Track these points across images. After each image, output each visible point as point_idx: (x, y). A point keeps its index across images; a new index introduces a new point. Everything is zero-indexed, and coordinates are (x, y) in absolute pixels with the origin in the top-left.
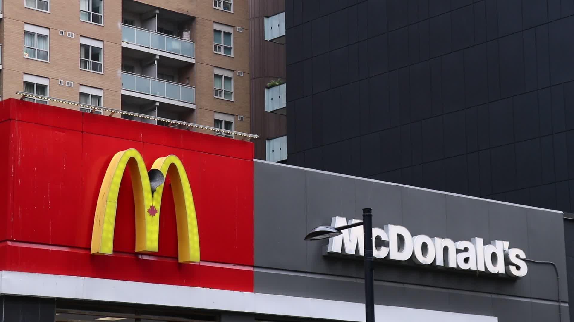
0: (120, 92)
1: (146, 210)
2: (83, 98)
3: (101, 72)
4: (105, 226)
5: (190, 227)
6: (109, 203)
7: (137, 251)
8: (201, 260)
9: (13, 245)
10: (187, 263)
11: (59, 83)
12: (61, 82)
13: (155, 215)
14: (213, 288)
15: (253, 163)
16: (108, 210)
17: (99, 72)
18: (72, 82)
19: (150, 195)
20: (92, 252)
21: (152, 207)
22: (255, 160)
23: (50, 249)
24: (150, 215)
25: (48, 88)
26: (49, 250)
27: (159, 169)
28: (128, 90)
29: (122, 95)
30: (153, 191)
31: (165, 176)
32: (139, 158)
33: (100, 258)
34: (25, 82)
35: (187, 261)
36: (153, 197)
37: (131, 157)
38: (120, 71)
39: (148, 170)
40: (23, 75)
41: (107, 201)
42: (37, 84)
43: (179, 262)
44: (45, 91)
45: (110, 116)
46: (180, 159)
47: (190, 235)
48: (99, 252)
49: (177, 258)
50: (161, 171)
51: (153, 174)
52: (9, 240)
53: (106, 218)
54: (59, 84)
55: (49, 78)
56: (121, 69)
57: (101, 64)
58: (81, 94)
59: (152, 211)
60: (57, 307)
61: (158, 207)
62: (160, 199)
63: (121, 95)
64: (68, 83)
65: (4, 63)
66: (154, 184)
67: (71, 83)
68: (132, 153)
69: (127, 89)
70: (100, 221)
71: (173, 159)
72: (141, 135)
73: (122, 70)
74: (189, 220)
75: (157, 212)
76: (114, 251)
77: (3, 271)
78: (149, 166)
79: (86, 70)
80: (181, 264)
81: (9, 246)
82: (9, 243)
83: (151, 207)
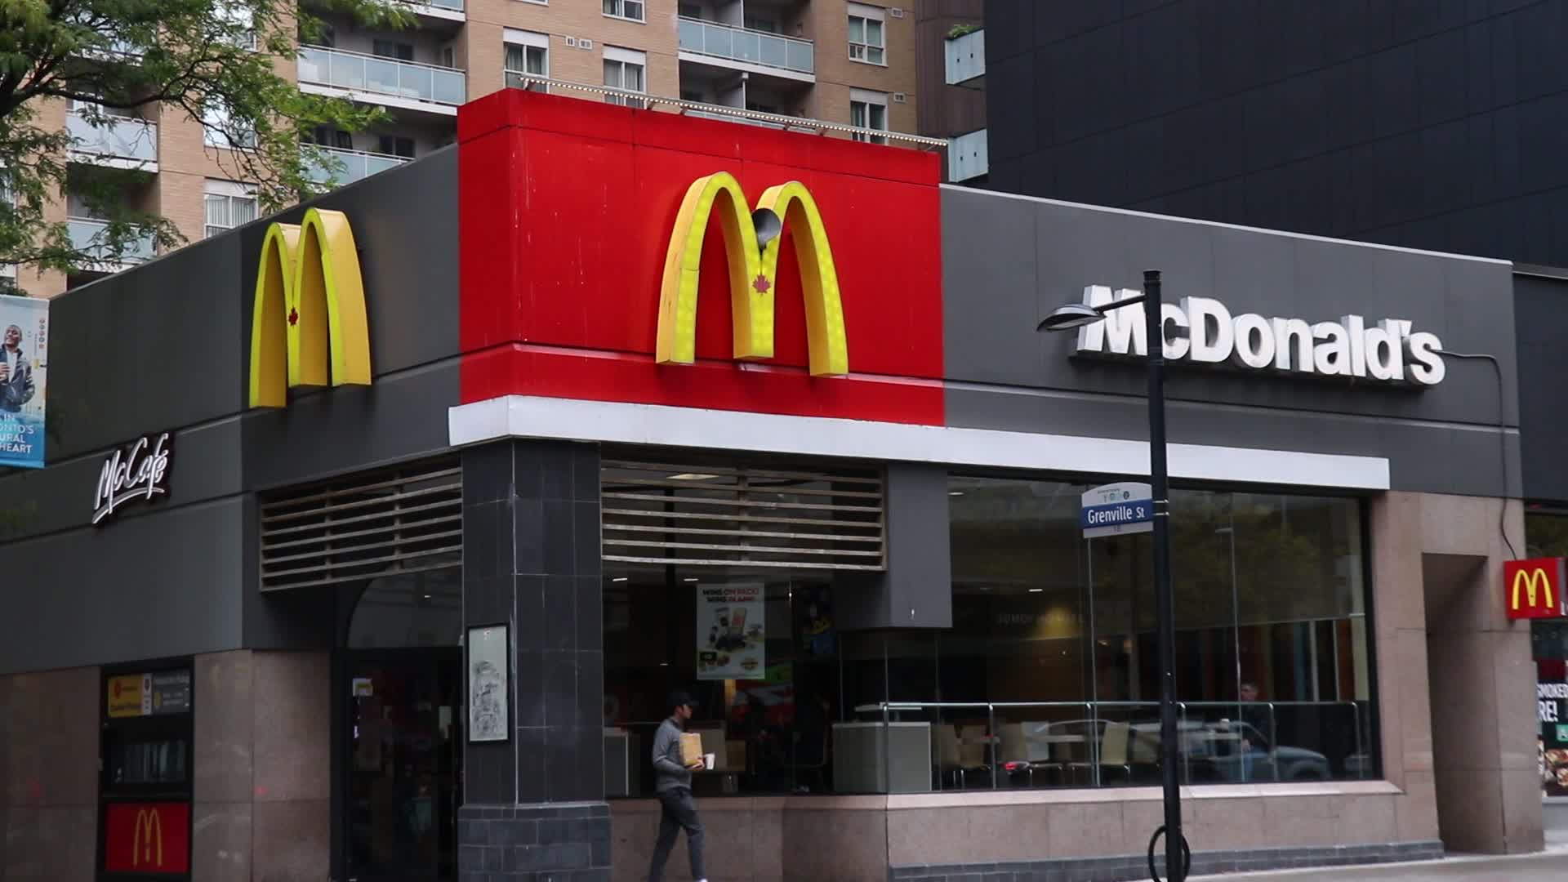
0: (677, 55)
1: (751, 283)
2: (611, 70)
3: (641, 19)
4: (680, 314)
5: (828, 312)
6: (684, 272)
7: (736, 356)
8: (850, 371)
9: (524, 351)
10: (824, 377)
11: (567, 42)
12: (570, 41)
13: (766, 292)
14: (873, 421)
15: (939, 190)
16: (683, 285)
17: (638, 19)
18: (590, 41)
19: (757, 257)
20: (658, 361)
21: (761, 278)
22: (942, 186)
23: (586, 356)
24: (758, 291)
25: (547, 52)
26: (585, 358)
27: (771, 208)
28: (691, 52)
29: (681, 61)
30: (762, 249)
31: (782, 220)
32: (735, 189)
33: (673, 370)
34: (506, 44)
35: (822, 373)
36: (761, 259)
37: (720, 188)
38: (675, 15)
39: (751, 211)
40: (503, 31)
41: (681, 269)
42: (528, 46)
43: (812, 373)
44: (542, 60)
45: (682, 114)
46: (808, 188)
47: (829, 327)
48: (672, 360)
49: (807, 368)
50: (775, 211)
51: (761, 218)
52: (517, 342)
53: (681, 300)
54: (567, 44)
55: (548, 35)
56: (677, 12)
57: (641, 5)
58: (607, 62)
59: (761, 285)
60: (603, 457)
61: (771, 277)
62: (774, 262)
63: (677, 63)
64: (583, 43)
65: (469, 10)
66: (763, 235)
67: (588, 44)
68: (723, 180)
69: (689, 50)
70: (670, 304)
71: (796, 189)
72: (738, 146)
73: (679, 14)
74: (827, 299)
75: (769, 287)
76: (696, 358)
77: (510, 397)
78: (752, 202)
79: (613, 16)
80: (814, 378)
81: (518, 352)
82: (517, 347)
83: (759, 277)
